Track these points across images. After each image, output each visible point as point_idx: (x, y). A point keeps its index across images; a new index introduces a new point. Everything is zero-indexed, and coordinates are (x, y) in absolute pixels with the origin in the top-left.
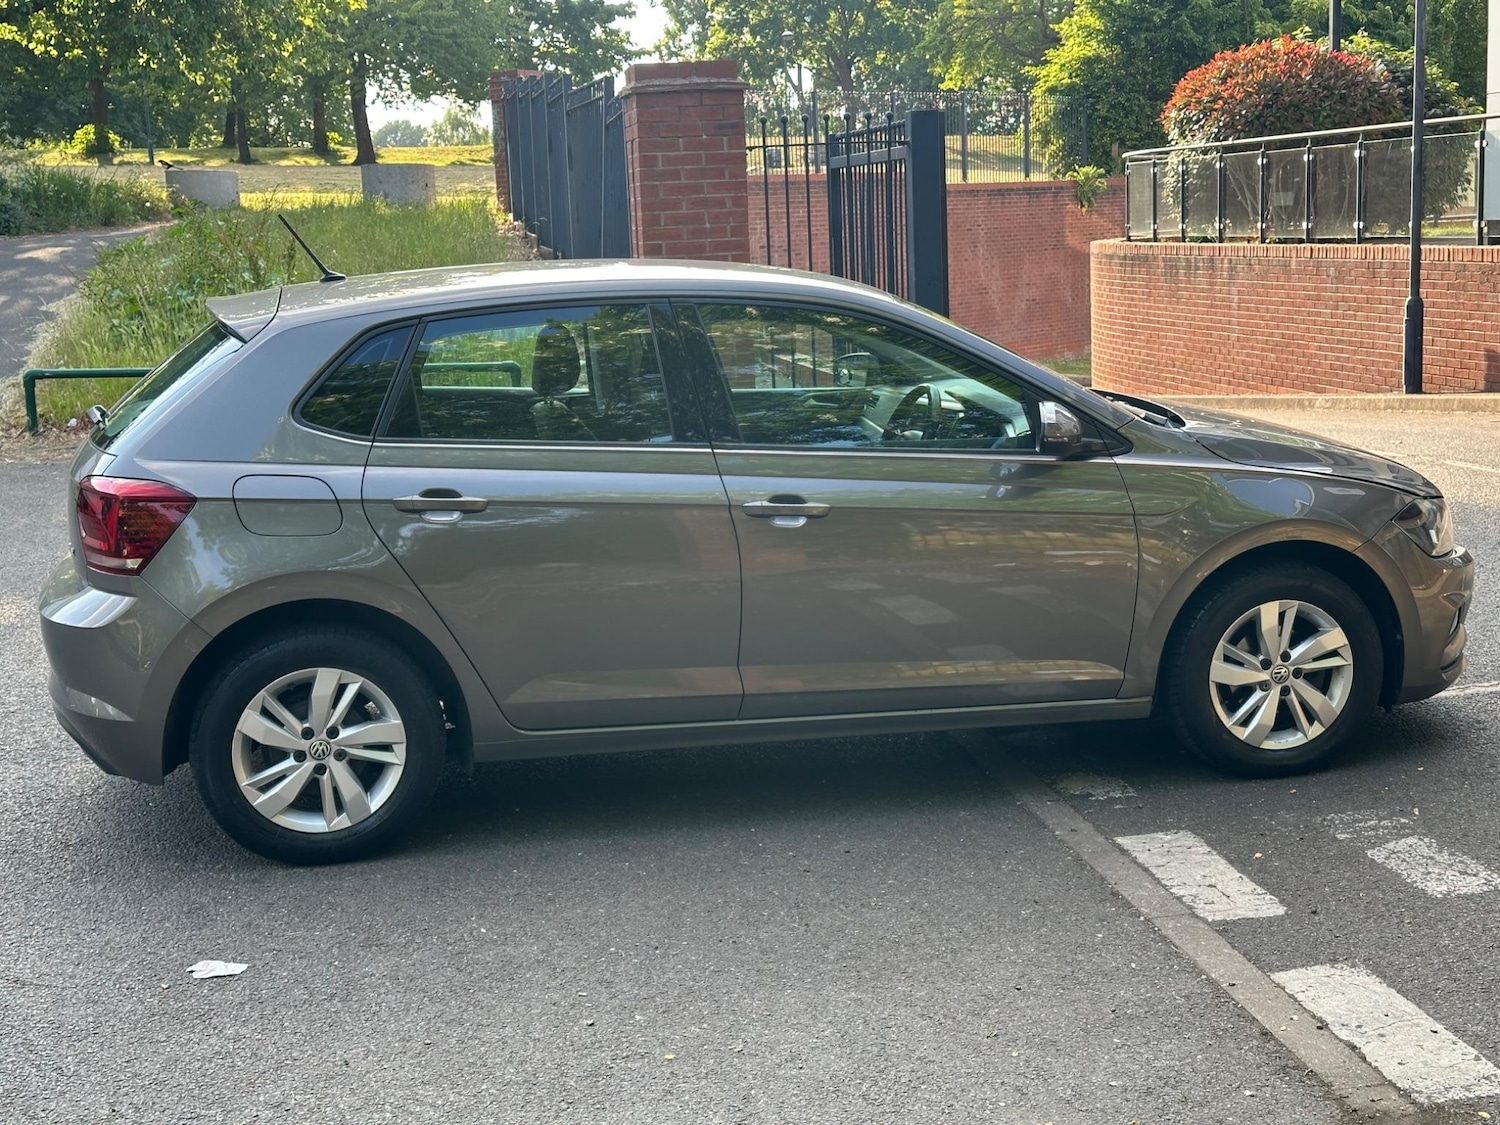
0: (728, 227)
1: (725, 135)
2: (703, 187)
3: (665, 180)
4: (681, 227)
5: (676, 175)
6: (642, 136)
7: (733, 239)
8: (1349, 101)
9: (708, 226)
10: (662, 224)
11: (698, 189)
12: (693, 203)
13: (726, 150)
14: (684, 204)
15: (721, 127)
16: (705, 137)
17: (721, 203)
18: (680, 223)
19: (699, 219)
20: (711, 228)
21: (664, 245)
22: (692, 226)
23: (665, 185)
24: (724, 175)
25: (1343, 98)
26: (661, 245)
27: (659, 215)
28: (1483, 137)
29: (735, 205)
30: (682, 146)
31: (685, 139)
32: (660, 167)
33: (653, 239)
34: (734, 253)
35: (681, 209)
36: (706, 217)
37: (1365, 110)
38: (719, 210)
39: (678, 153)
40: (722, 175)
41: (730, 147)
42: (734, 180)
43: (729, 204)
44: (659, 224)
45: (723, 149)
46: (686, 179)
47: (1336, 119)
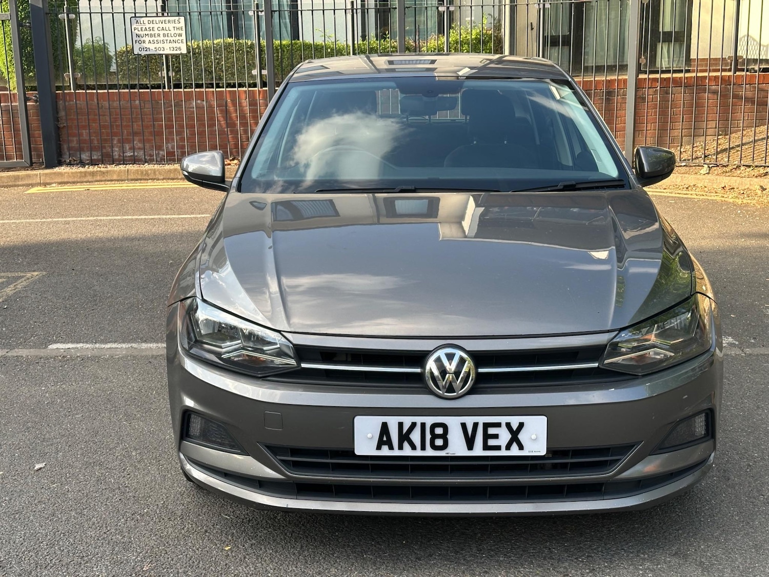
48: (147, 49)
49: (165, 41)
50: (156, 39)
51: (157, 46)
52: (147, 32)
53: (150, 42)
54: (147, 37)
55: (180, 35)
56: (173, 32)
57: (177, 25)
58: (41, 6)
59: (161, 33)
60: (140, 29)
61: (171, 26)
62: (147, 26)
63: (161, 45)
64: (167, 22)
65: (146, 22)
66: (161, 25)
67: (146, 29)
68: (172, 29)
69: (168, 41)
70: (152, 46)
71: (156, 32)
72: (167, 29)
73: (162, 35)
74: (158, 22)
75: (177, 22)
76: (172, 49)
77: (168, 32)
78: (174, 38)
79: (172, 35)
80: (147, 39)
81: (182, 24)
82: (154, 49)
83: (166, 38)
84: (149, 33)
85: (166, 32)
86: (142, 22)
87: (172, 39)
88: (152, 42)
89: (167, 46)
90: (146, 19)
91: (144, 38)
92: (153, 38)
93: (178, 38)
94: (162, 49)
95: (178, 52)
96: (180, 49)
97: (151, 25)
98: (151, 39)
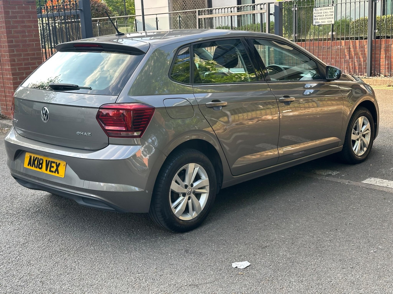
0: (33, 34)
1: (30, 5)
2: (24, 21)
3: (13, 19)
4: (19, 34)
5: (16, 17)
6: (4, 4)
7: (35, 38)
8: (99, 10)
9: (27, 34)
10: (13, 33)
11: (23, 22)
12: (22, 26)
13: (31, 10)
14: (19, 27)
15: (29, 2)
16: (24, 5)
17: (30, 27)
18: (18, 33)
19: (24, 32)
20: (28, 35)
21: (14, 40)
22: (22, 34)
23: (13, 21)
24: (31, 18)
25: (97, 10)
26: (13, 40)
27: (11, 30)
28: (136, 21)
29: (35, 27)
30: (17, 7)
31: (18, 5)
32: (10, 15)
33: (10, 38)
34: (35, 43)
35: (18, 28)
36: (26, 31)
37: (102, 13)
38: (30, 29)
39: (16, 10)
40: (30, 18)
41: (32, 9)
42: (34, 19)
43: (33, 27)
44: (12, 33)
45: (30, 9)
46: (19, 19)
47: (96, 15)
48: (318, 22)
49: (326, 18)
50: (322, 17)
51: (322, 20)
52: (319, 15)
53: (320, 19)
54: (319, 16)
55: (332, 15)
56: (329, 14)
57: (331, 10)
58: (278, 6)
59: (325, 14)
60: (316, 13)
61: (329, 11)
62: (319, 11)
63: (324, 20)
64: (327, 9)
65: (319, 10)
66: (325, 11)
67: (319, 13)
68: (329, 12)
69: (327, 18)
70: (320, 21)
71: (323, 14)
72: (327, 12)
73: (325, 16)
74: (324, 9)
75: (331, 9)
76: (328, 22)
77: (328, 14)
78: (330, 17)
79: (329, 15)
80: (319, 18)
81: (333, 10)
82: (321, 22)
83: (326, 17)
84: (320, 14)
85: (326, 14)
86: (317, 10)
87: (328, 17)
88: (321, 19)
89: (326, 20)
90: (319, 9)
91: (318, 17)
92: (321, 17)
93: (331, 16)
94: (324, 22)
95: (331, 23)
96: (331, 21)
97: (321, 11)
98: (320, 18)
